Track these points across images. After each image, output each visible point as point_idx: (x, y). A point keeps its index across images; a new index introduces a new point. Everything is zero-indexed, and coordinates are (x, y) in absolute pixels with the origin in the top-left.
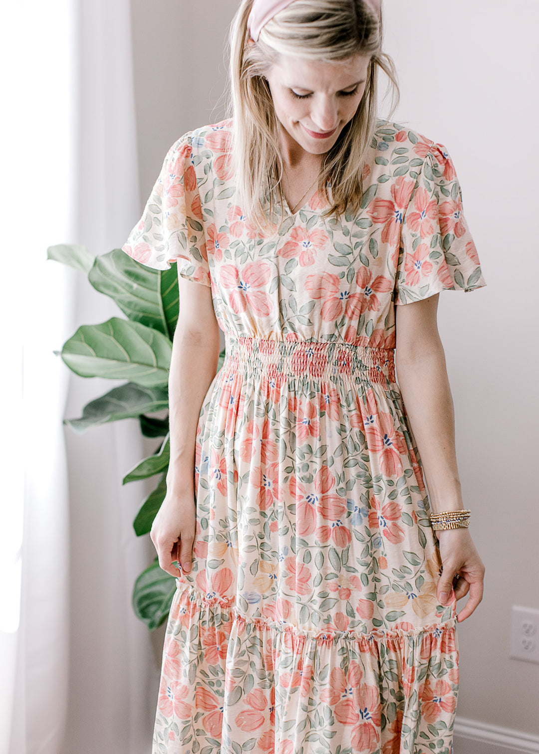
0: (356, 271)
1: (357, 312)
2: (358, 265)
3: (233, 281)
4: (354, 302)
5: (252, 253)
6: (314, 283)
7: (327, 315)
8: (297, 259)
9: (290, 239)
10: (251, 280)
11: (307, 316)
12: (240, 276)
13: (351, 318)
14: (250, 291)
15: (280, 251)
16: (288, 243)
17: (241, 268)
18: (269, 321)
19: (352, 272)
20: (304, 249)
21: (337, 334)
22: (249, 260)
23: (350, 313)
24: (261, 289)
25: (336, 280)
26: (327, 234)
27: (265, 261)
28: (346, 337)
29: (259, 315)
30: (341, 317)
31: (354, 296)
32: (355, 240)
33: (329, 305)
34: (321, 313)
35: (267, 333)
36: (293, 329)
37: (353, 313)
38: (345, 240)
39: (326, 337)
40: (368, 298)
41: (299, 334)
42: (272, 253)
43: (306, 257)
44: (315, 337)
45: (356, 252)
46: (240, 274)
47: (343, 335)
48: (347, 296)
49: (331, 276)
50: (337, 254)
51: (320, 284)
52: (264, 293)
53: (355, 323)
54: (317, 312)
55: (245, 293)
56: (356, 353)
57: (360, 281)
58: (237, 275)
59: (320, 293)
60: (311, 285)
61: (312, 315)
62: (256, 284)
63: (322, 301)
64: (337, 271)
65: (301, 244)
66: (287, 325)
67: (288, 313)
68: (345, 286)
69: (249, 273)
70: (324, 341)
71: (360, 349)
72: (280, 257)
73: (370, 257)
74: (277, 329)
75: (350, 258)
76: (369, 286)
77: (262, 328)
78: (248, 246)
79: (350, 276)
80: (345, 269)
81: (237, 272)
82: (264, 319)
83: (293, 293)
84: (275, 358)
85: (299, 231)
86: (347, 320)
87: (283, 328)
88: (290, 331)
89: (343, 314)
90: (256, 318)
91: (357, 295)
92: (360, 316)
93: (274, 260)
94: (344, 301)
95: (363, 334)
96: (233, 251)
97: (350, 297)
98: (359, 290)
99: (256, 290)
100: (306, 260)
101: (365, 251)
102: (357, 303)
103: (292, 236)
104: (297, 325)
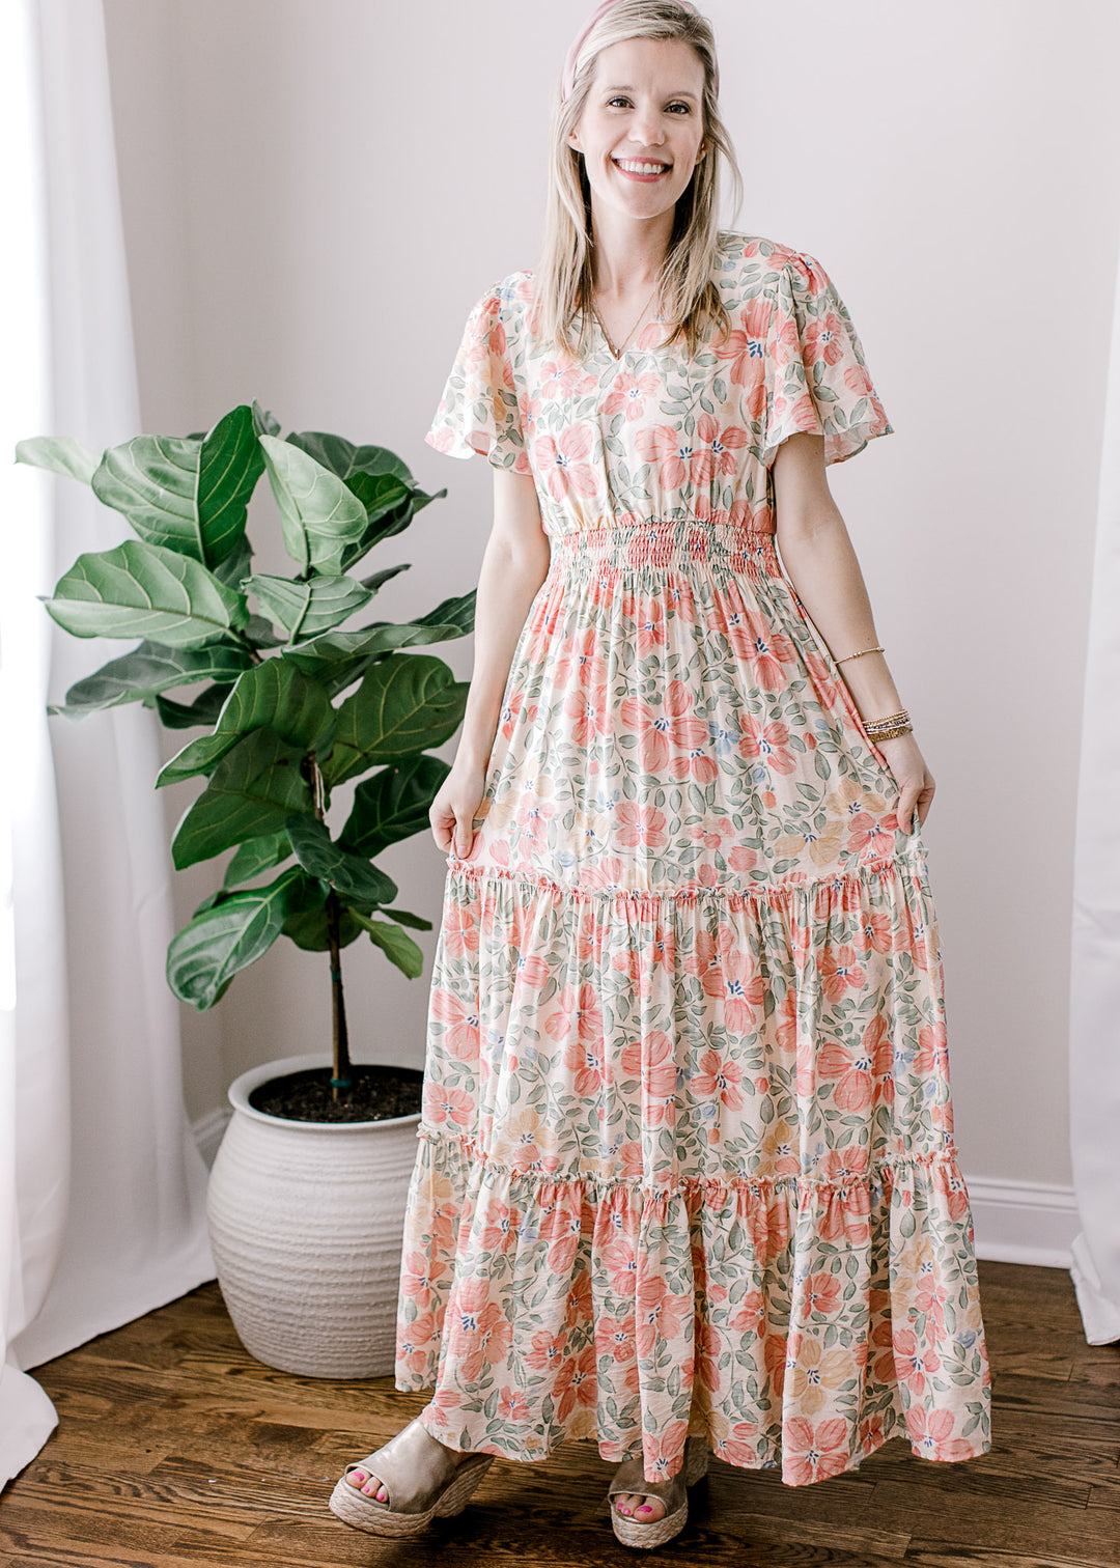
0: (696, 420)
1: (707, 476)
2: (698, 412)
3: (550, 455)
4: (701, 461)
5: (568, 415)
6: (644, 443)
7: (667, 482)
8: (624, 413)
9: (613, 390)
10: (570, 450)
11: (643, 486)
12: (558, 448)
13: (699, 485)
14: (571, 465)
15: (601, 408)
16: (611, 396)
17: (557, 436)
18: (596, 503)
19: (691, 421)
20: (632, 400)
21: (684, 508)
22: (566, 424)
23: (697, 477)
24: (584, 461)
25: (671, 434)
26: (659, 378)
27: (585, 422)
28: (697, 512)
29: (584, 497)
30: (686, 484)
31: (698, 454)
32: (693, 382)
33: (667, 468)
34: (660, 481)
35: (595, 520)
36: (628, 508)
37: (701, 477)
38: (683, 382)
39: (670, 513)
40: (718, 456)
41: (635, 513)
42: (593, 411)
43: (633, 409)
44: (657, 515)
45: (695, 397)
46: (557, 444)
47: (693, 509)
48: (689, 454)
49: (664, 428)
50: (670, 400)
51: (653, 442)
52: (588, 466)
53: (705, 491)
54: (655, 481)
55: (566, 469)
56: (713, 533)
57: (704, 433)
58: (554, 447)
59: (655, 453)
60: (641, 444)
61: (648, 484)
62: (577, 454)
63: (660, 464)
64: (671, 421)
65: (628, 394)
66: (620, 505)
67: (619, 486)
68: (685, 441)
69: (567, 441)
70: (669, 519)
71: (719, 528)
72: (603, 415)
73: (715, 401)
74: (607, 512)
75: (688, 402)
76: (718, 439)
77: (588, 514)
78: (562, 407)
79: (688, 426)
80: (681, 418)
81: (553, 442)
82: (590, 501)
83: (624, 459)
84: (608, 550)
85: (625, 379)
86: (694, 488)
87: (614, 509)
88: (624, 511)
89: (687, 479)
90: (580, 500)
91: (703, 453)
92: (712, 482)
93: (595, 419)
94: (686, 461)
95: (721, 507)
96: (546, 418)
97: (693, 455)
98: (704, 445)
99: (577, 463)
100: (633, 413)
101: (708, 394)
102: (704, 464)
103: (616, 386)
104: (632, 501)
